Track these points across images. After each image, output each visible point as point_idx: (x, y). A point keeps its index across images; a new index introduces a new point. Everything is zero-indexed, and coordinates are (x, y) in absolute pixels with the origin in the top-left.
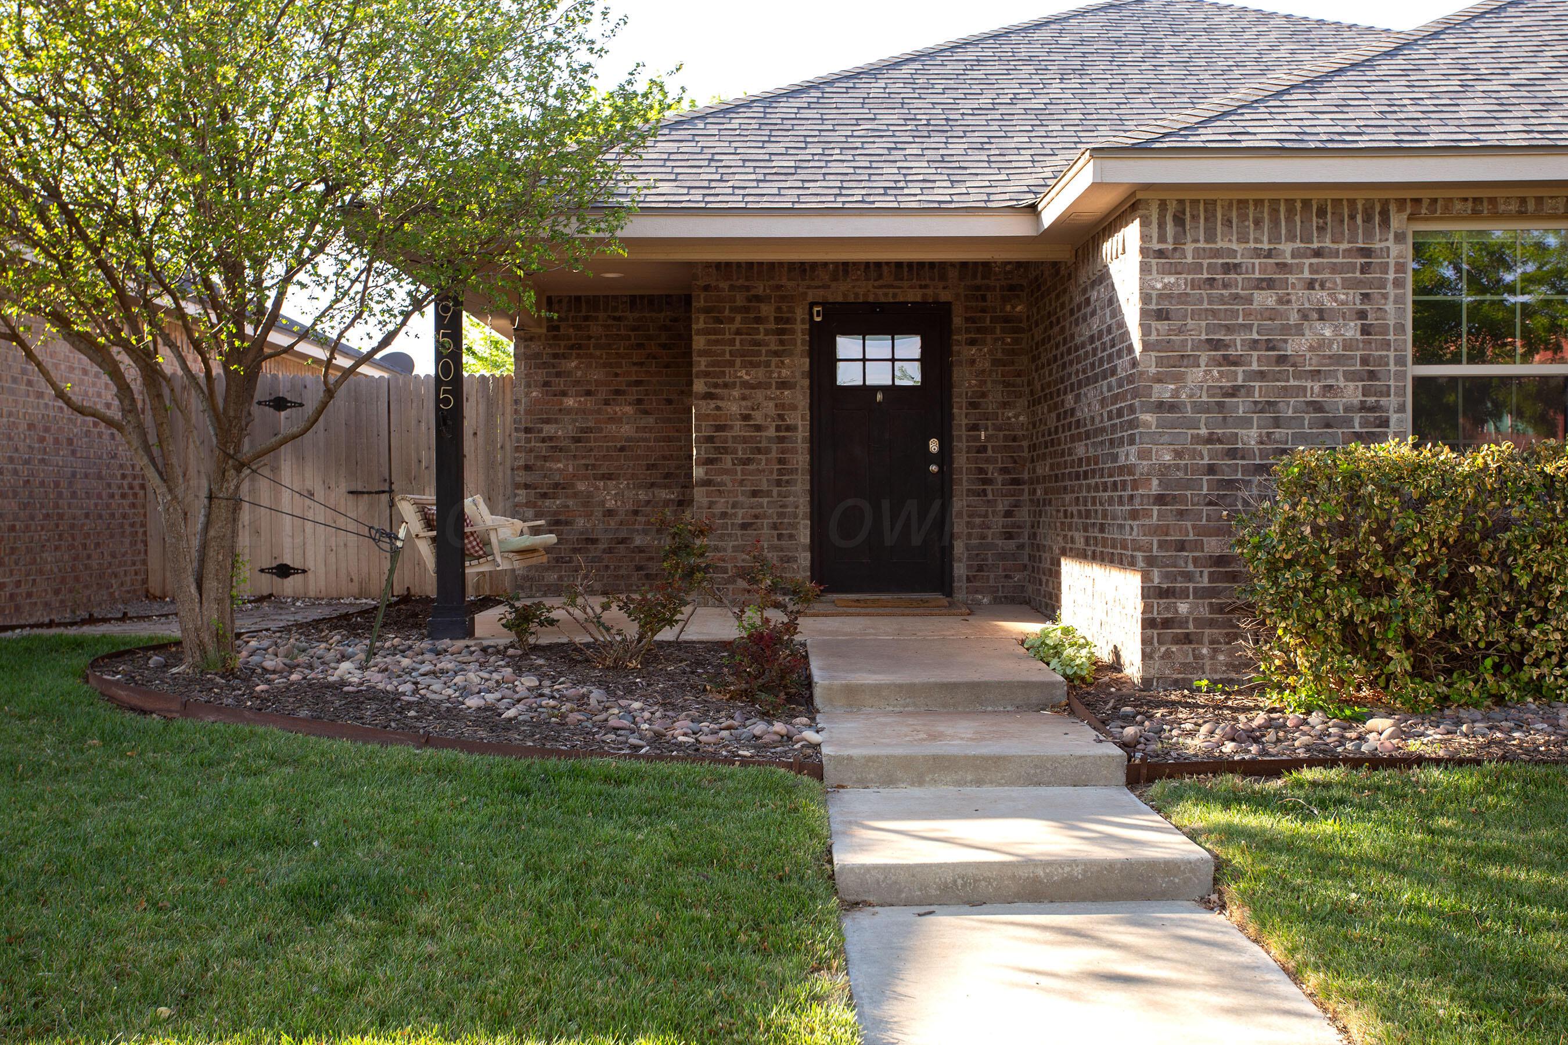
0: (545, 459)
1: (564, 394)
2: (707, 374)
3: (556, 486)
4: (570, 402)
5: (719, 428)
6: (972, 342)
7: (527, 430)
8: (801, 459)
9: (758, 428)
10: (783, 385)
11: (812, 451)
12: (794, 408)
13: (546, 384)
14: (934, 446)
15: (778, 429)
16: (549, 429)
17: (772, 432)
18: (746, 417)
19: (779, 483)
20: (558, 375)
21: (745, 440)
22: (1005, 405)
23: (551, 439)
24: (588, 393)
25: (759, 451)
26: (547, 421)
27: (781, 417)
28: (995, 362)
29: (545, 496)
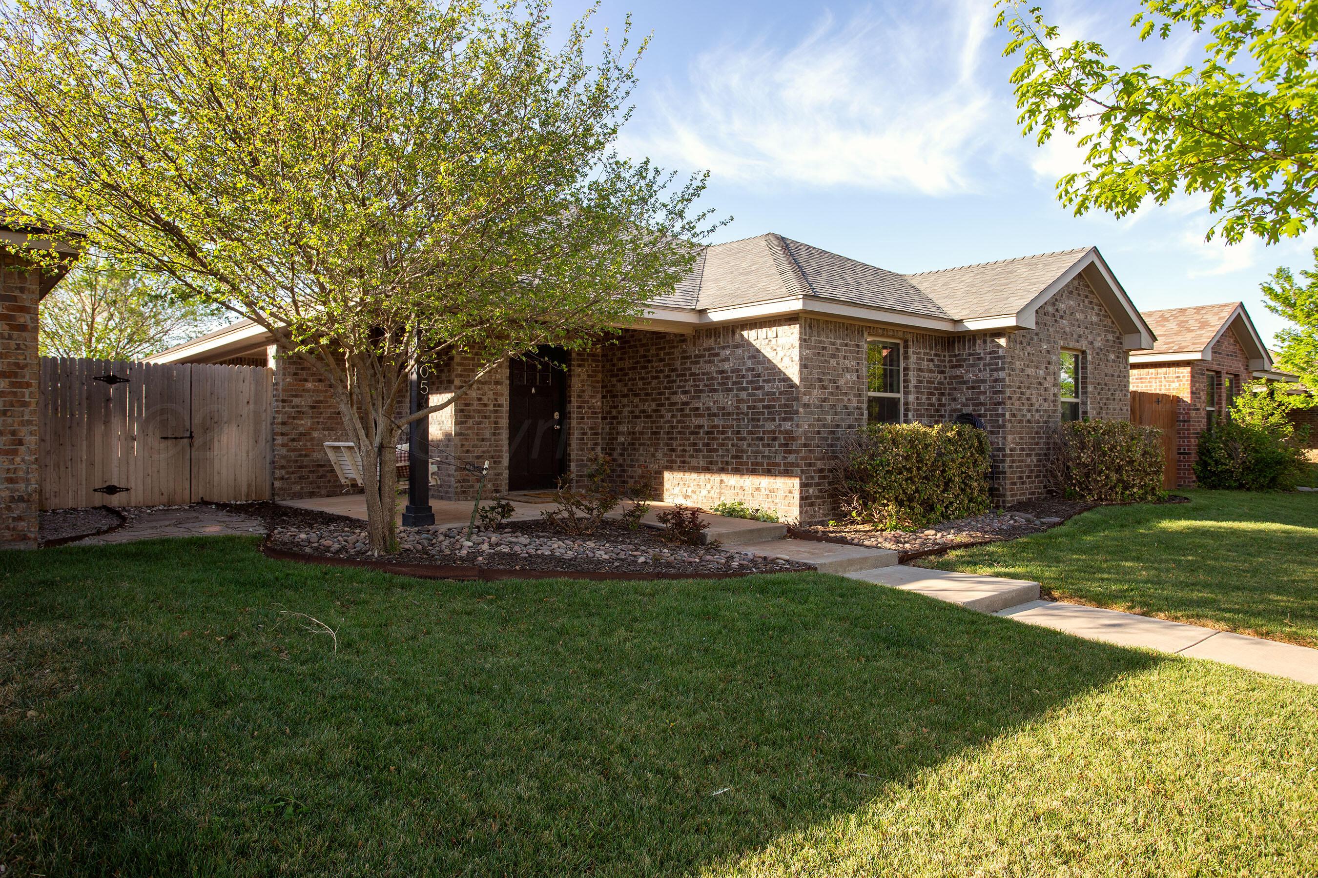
0: (294, 418)
1: (306, 380)
2: (461, 376)
3: (301, 434)
4: (309, 385)
5: (467, 405)
6: (579, 366)
7: (283, 401)
8: (504, 422)
9: (485, 405)
10: (497, 383)
11: (510, 418)
12: (502, 395)
13: (295, 374)
14: (556, 415)
15: (495, 406)
16: (296, 401)
17: (491, 408)
18: (480, 399)
19: (494, 434)
20: (302, 369)
21: (479, 411)
22: (592, 397)
23: (298, 406)
24: (320, 381)
25: (485, 417)
26: (296, 396)
27: (496, 400)
28: (589, 376)
29: (293, 440)
